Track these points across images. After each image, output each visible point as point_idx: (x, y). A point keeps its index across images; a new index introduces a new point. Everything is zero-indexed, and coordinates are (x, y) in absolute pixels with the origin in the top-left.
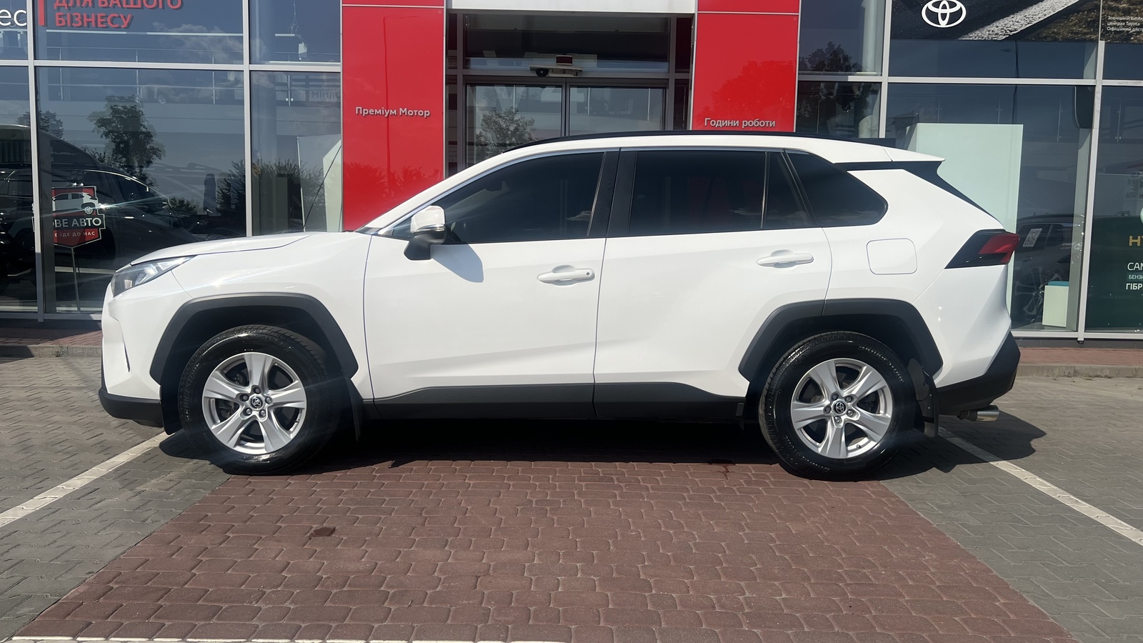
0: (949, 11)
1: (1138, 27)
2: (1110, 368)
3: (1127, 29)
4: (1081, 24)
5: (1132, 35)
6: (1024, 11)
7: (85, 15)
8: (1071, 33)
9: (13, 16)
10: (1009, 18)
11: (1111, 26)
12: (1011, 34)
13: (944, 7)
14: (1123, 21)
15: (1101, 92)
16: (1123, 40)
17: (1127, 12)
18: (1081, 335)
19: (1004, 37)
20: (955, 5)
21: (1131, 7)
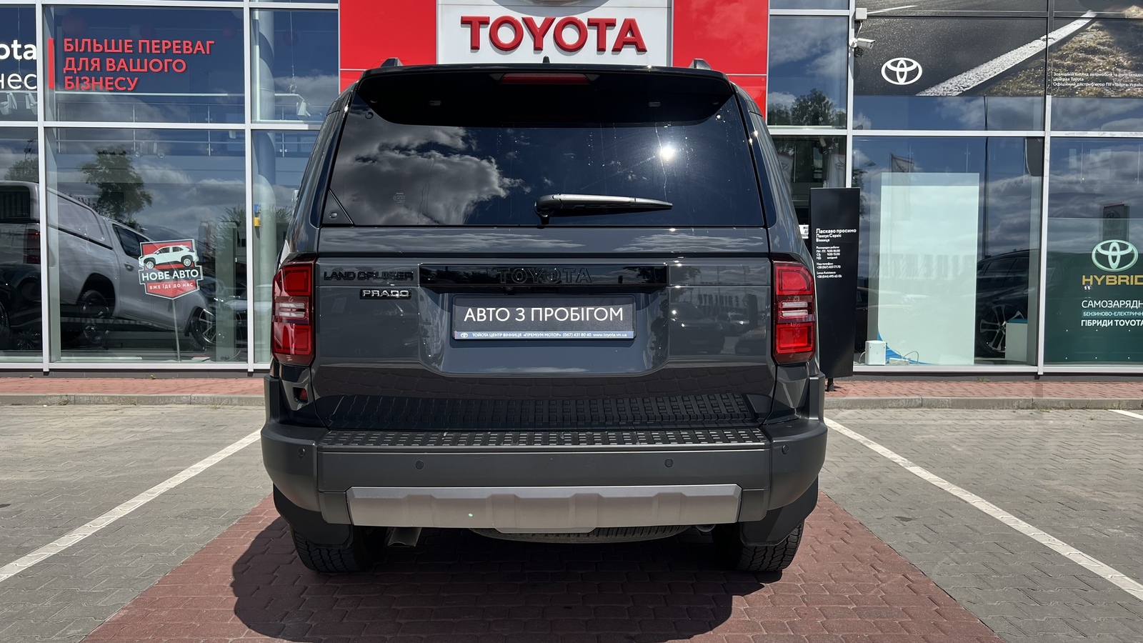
0: (906, 70)
1: (1082, 82)
2: (1064, 400)
3: (1071, 85)
4: (1029, 80)
5: (1076, 89)
6: (976, 69)
7: (93, 78)
8: (1020, 89)
9: (23, 79)
10: (962, 76)
11: (1056, 82)
12: (964, 90)
13: (902, 66)
14: (1068, 77)
15: (1049, 142)
16: (1068, 95)
17: (1071, 69)
18: (1041, 368)
19: (958, 93)
20: (912, 64)
21: (1075, 64)
